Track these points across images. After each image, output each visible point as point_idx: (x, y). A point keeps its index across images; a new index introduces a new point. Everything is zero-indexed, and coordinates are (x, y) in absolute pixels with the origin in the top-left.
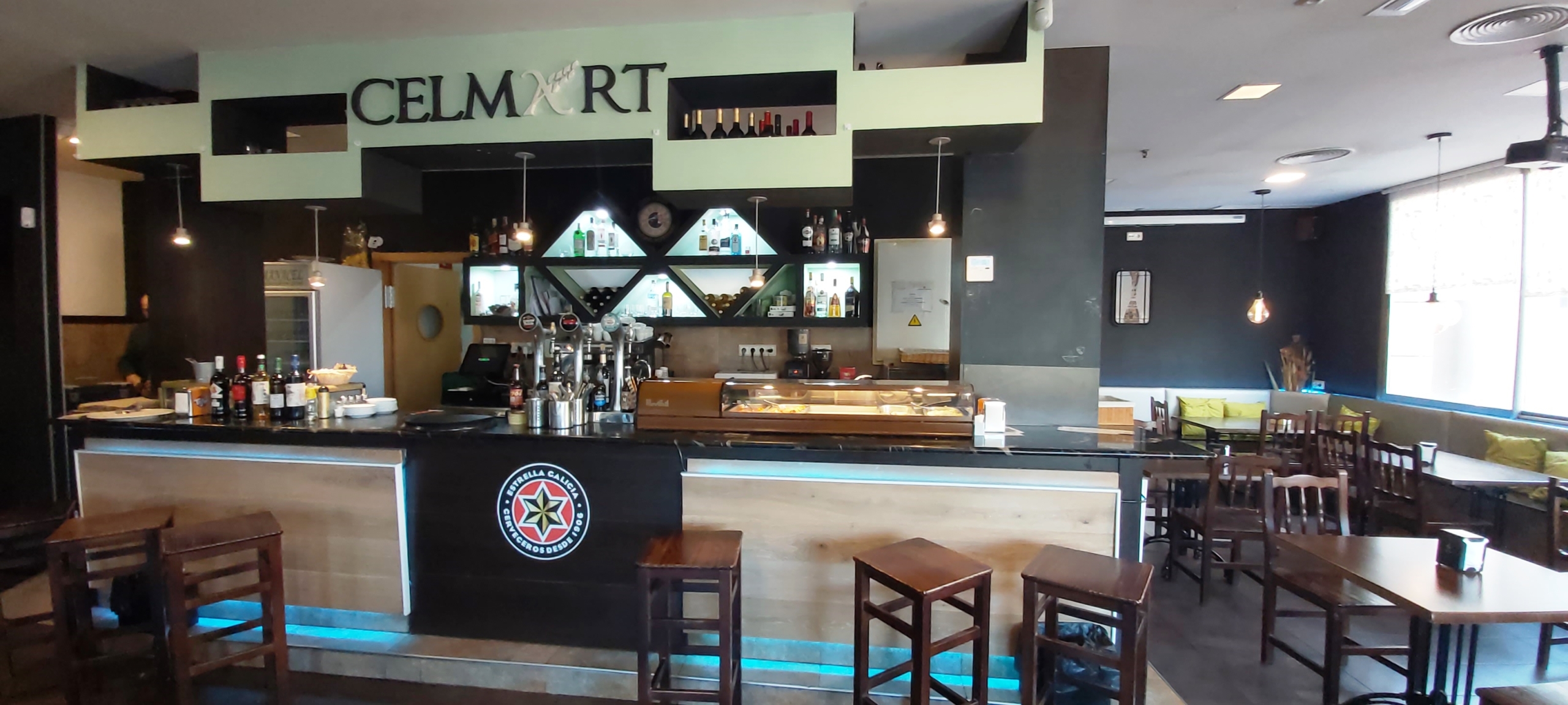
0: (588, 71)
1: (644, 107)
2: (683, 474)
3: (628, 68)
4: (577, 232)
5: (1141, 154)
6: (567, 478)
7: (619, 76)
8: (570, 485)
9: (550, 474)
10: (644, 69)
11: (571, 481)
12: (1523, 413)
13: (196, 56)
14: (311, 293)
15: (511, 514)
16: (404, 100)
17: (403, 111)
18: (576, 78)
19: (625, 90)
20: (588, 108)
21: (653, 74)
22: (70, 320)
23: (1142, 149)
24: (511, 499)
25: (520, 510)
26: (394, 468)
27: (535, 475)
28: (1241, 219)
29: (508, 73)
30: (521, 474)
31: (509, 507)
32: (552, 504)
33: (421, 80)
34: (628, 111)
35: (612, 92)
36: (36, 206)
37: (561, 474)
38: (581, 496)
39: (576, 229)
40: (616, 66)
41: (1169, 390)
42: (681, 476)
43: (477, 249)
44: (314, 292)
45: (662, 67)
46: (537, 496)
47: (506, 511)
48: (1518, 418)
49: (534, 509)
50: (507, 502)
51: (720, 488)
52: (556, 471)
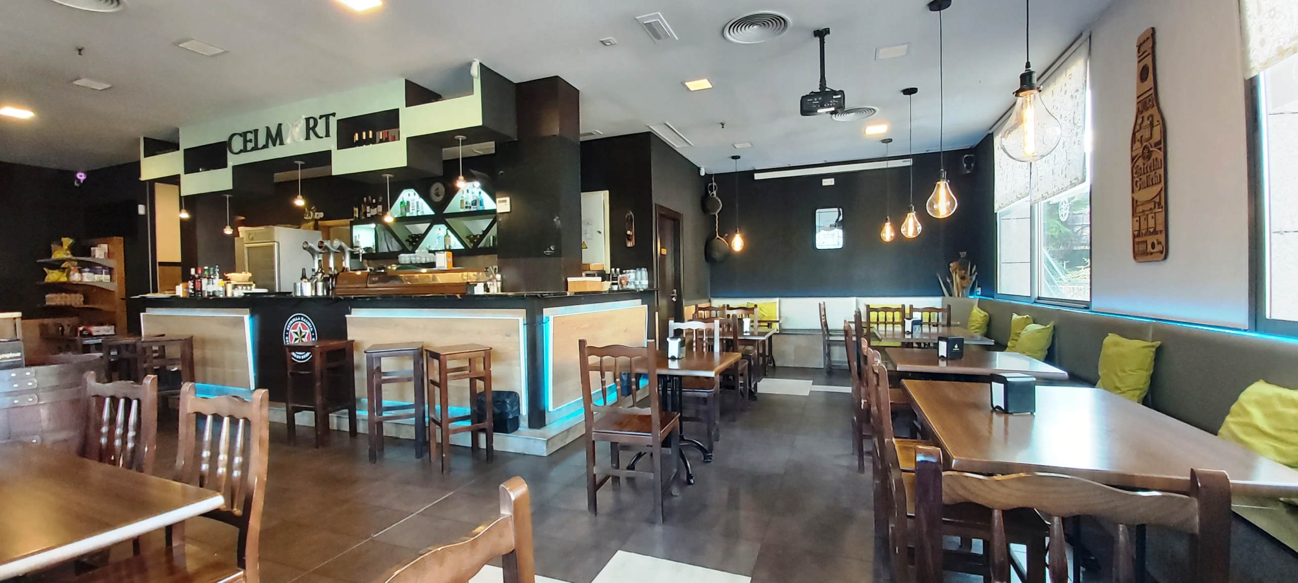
0: (308, 120)
1: (328, 135)
2: (347, 316)
3: (321, 117)
4: (401, 203)
5: (721, 126)
6: (309, 321)
7: (319, 120)
8: (309, 324)
9: (302, 318)
10: (327, 117)
11: (310, 322)
12: (1039, 298)
13: (178, 129)
14: (274, 244)
15: (288, 340)
16: (246, 142)
17: (245, 146)
18: (303, 122)
19: (321, 129)
20: (308, 138)
21: (331, 117)
22: (161, 264)
23: (721, 122)
24: (288, 331)
25: (292, 337)
26: (243, 317)
27: (297, 320)
28: (908, 163)
29: (280, 125)
30: (291, 320)
31: (288, 336)
32: (303, 334)
33: (251, 132)
34: (322, 138)
35: (317, 129)
36: (145, 204)
37: (306, 319)
38: (313, 329)
39: (402, 200)
40: (317, 117)
41: (859, 299)
42: (346, 318)
43: (357, 216)
44: (276, 243)
45: (334, 114)
46: (297, 330)
47: (287, 338)
48: (1035, 302)
49: (297, 337)
50: (287, 333)
51: (362, 322)
52: (305, 318)
